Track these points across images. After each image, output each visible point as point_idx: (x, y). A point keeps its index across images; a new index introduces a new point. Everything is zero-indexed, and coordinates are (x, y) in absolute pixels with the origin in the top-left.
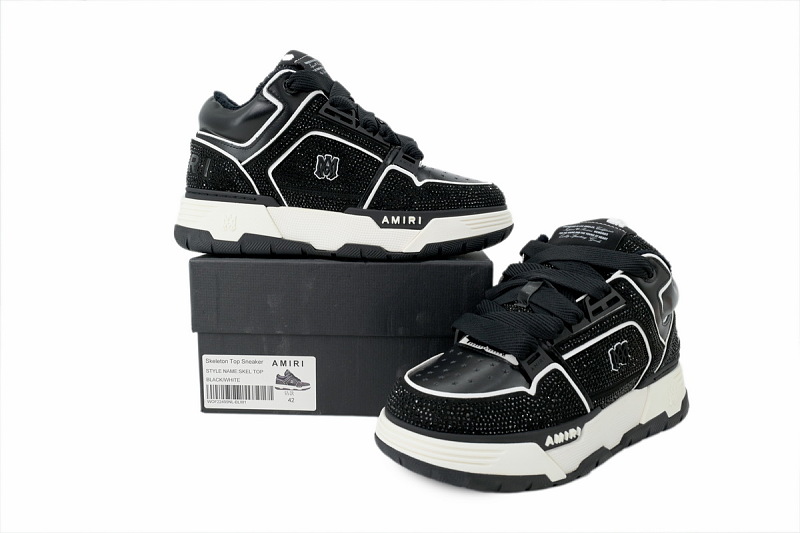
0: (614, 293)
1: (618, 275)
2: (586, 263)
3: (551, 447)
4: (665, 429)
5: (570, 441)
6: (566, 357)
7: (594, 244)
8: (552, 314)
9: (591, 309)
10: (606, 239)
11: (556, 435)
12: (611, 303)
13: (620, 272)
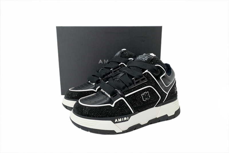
0: (144, 77)
1: (146, 71)
2: (139, 67)
3: (117, 122)
4: (167, 120)
5: (124, 121)
6: (126, 96)
7: (143, 61)
8: (123, 83)
9: (135, 81)
10: (147, 60)
11: (119, 119)
12: (142, 80)
13: (147, 70)
